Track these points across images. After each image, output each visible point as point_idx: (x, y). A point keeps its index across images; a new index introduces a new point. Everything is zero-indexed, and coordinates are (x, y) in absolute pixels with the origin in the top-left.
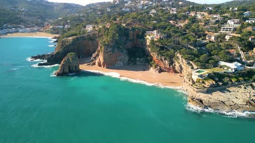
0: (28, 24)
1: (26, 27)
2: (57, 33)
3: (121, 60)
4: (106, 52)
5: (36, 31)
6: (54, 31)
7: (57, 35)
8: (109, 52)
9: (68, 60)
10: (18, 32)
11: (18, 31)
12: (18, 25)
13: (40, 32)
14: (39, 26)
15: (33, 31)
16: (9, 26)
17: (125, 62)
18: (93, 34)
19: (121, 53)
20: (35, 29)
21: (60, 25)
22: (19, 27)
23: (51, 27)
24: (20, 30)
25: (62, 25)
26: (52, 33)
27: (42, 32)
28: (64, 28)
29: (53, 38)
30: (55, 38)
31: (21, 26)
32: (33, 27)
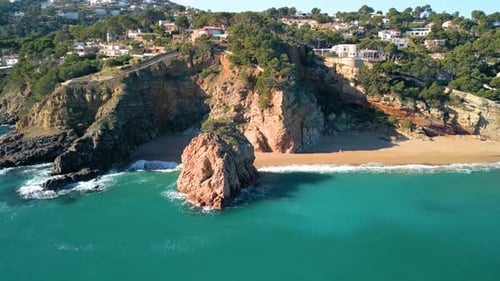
17: (321, 128)
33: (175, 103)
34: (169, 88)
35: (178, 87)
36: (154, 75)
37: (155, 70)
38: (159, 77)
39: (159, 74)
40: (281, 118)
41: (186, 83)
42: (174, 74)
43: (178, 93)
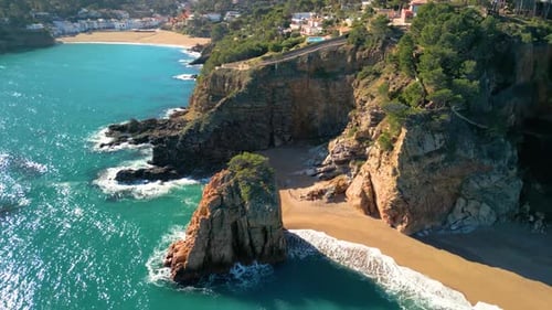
0: (139, 9)
1: (133, 16)
2: (205, 34)
3: (483, 196)
4: (416, 159)
5: (156, 27)
6: (198, 29)
7: (204, 41)
8: (429, 155)
9: (234, 191)
10: (111, 28)
11: (113, 28)
12: (115, 11)
13: (163, 29)
14: (163, 14)
15: (148, 28)
16: (93, 13)
17: (504, 208)
18: (333, 53)
19: (487, 162)
20: (154, 21)
21: (213, 11)
22: (116, 17)
23: (191, 17)
24: (117, 24)
25: (217, 12)
26: (193, 33)
27: (170, 29)
28: (222, 20)
29: (193, 49)
30: (198, 48)
31: (120, 12)
32: (151, 15)
33: (323, 106)
34: (317, 87)
35: (327, 87)
36: (300, 68)
37: (303, 63)
38: (304, 72)
39: (306, 68)
40: (395, 173)
41: (338, 84)
42: (328, 71)
43: (327, 95)
